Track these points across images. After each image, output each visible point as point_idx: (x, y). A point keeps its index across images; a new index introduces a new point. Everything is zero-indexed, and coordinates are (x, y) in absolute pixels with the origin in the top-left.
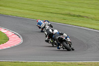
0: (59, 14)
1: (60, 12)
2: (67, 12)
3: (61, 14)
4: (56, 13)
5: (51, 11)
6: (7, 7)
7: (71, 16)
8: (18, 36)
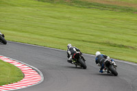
1: (96, 41)
5: (83, 39)
7: (111, 46)
8: (37, 72)
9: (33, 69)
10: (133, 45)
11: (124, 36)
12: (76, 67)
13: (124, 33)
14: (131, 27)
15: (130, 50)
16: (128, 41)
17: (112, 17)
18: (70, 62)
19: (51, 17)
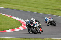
0: (53, 9)
2: (58, 8)
3: (54, 9)
4: (51, 9)
6: (21, 5)
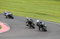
0: (32, 13)
3: (33, 13)
4: (30, 13)
5: (27, 11)
7: (39, 14)
8: (7, 26)
9: (5, 25)
10: (49, 14)
11: (45, 10)
12: (30, 28)
13: (45, 9)
14: (48, 6)
15: (48, 16)
16: (47, 12)
17: (40, 2)
18: (27, 25)
19: (13, 2)
